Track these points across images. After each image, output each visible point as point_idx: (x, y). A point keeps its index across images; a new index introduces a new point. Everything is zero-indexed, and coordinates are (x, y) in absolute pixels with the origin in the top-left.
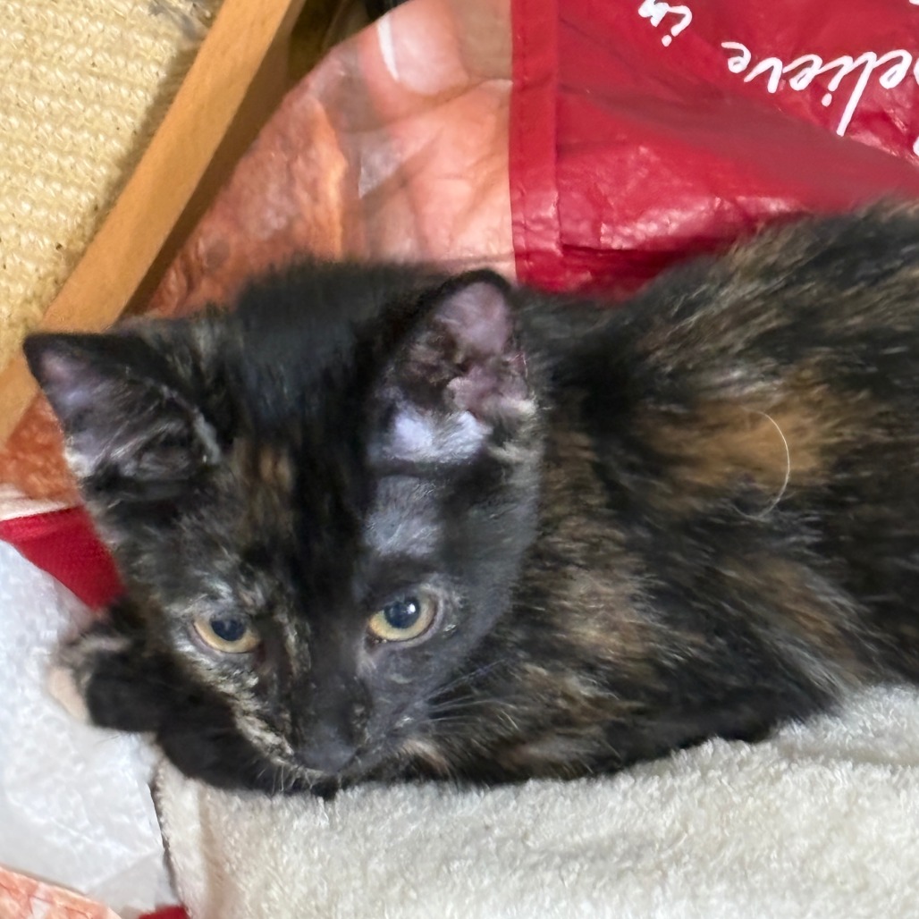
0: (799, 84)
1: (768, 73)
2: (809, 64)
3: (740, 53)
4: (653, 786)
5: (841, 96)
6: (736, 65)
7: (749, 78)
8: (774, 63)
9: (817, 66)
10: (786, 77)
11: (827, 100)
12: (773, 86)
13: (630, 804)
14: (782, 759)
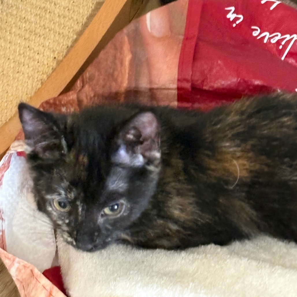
0: (273, 41)
1: (265, 37)
2: (277, 35)
3: (257, 30)
4: (191, 257)
5: (285, 47)
6: (255, 34)
7: (259, 38)
8: (267, 34)
9: (279, 36)
10: (270, 39)
11: (281, 47)
12: (265, 41)
13: (183, 261)
14: (228, 254)
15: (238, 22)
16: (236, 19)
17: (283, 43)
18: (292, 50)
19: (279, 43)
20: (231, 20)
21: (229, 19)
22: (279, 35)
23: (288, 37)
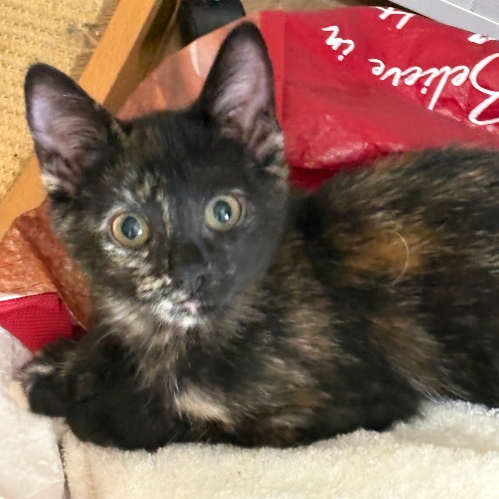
0: (410, 82)
2: (414, 72)
3: (378, 65)
5: (432, 89)
6: (376, 71)
7: (383, 78)
9: (419, 72)
10: (402, 78)
11: (424, 91)
12: (395, 82)
15: (346, 52)
16: (343, 47)
17: (428, 83)
18: (444, 95)
19: (419, 84)
20: (335, 48)
21: (331, 47)
22: (419, 69)
23: (435, 72)
